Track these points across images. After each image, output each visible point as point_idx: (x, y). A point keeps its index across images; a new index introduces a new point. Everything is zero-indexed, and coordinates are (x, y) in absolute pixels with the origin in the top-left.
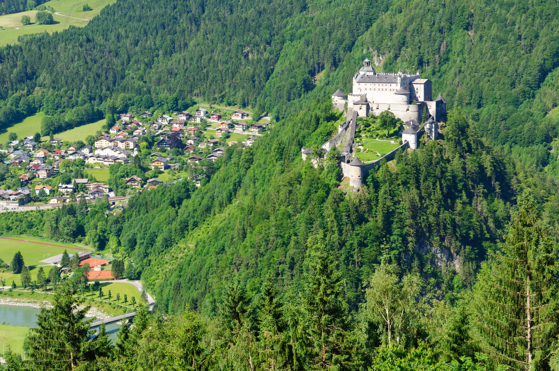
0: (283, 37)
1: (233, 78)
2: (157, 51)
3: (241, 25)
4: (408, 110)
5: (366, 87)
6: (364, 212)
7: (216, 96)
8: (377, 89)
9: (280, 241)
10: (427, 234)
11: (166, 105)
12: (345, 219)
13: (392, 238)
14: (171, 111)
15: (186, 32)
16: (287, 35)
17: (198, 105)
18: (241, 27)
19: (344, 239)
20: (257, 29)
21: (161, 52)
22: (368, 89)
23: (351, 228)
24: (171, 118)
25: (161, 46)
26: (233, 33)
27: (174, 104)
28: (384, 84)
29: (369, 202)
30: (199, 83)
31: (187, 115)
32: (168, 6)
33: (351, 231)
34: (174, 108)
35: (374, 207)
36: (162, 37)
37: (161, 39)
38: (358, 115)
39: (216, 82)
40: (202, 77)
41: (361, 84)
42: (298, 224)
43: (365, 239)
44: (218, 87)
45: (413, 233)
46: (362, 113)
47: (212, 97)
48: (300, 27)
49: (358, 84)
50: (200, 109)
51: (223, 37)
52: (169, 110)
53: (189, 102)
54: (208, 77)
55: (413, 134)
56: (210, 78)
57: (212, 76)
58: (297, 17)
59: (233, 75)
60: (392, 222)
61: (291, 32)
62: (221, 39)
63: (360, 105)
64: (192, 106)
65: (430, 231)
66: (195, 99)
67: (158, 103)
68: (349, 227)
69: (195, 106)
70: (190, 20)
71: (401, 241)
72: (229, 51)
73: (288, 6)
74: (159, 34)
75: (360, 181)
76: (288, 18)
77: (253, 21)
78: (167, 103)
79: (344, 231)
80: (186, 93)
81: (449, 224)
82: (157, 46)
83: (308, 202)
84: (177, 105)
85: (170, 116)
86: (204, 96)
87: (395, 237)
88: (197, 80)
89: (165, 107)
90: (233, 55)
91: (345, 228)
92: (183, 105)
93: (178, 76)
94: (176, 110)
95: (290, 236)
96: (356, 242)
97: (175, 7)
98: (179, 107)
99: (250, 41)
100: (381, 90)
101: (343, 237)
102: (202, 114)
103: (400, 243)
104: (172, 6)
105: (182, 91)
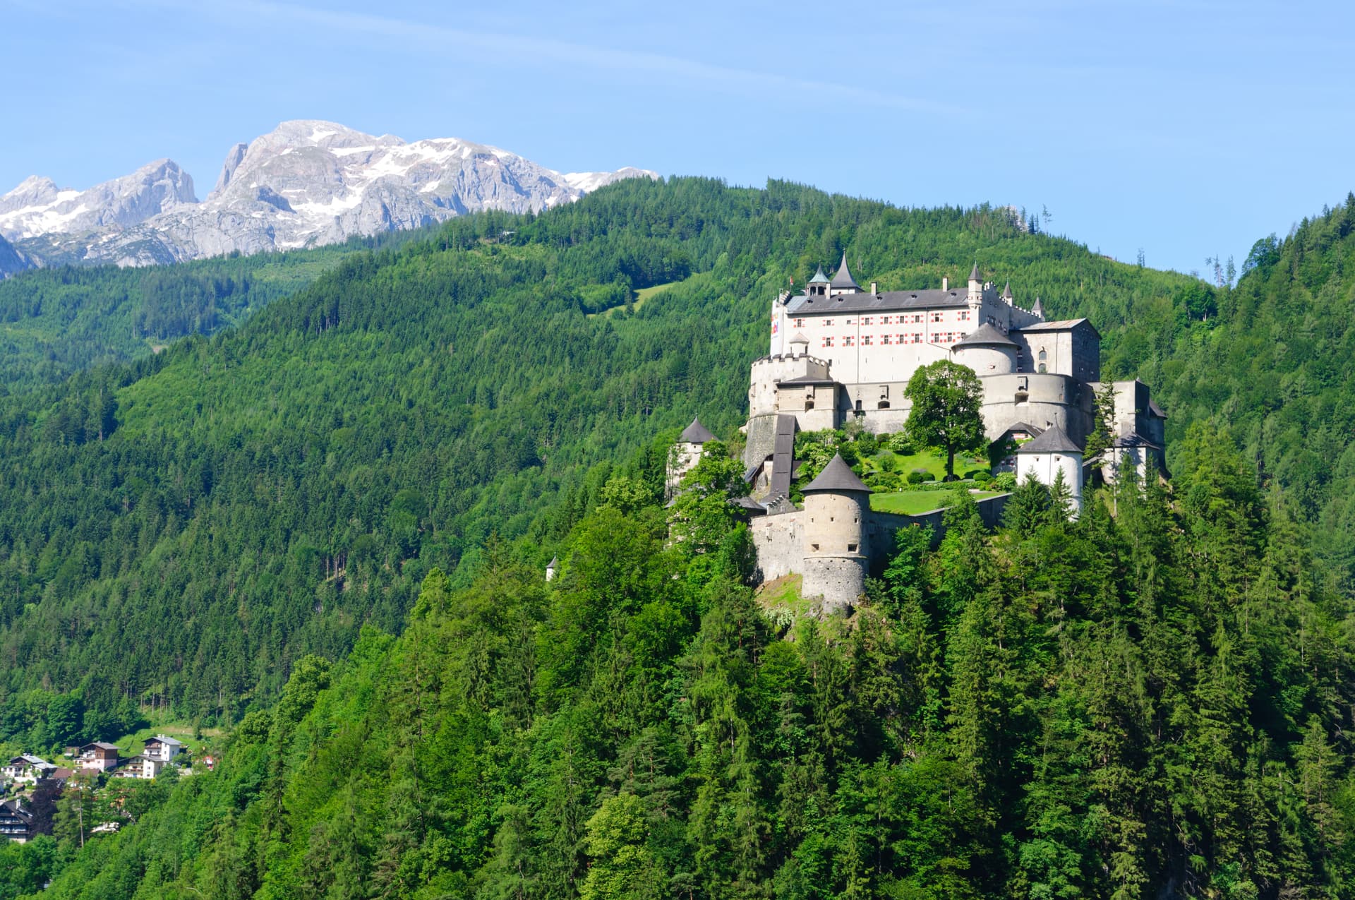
0: (459, 534)
1: (283, 644)
2: (36, 586)
3: (324, 499)
4: (1022, 398)
5: (829, 331)
6: (882, 711)
7: (222, 702)
8: (877, 340)
9: (436, 845)
10: (1197, 860)
11: (39, 725)
12: (787, 726)
13: (1028, 851)
14: (56, 746)
15: (142, 535)
16: (473, 530)
17: (153, 729)
18: (322, 504)
19: (789, 823)
20: (377, 510)
21: (50, 587)
22: (838, 341)
23: (820, 770)
24: (51, 766)
25: (53, 573)
26: (296, 523)
27: (69, 719)
28: (910, 316)
29: (904, 665)
30: (165, 658)
31: (110, 755)
32: (96, 478)
33: (823, 791)
34: (66, 734)
35: (931, 691)
36: (60, 546)
37: (56, 550)
38: (797, 429)
39: (224, 656)
40: (177, 640)
41: (807, 321)
42: (534, 765)
43: (898, 831)
44: (228, 668)
45: (1131, 839)
46: (819, 420)
47: (204, 705)
48: (515, 509)
49: (793, 322)
50: (159, 738)
51: (262, 532)
52: (49, 744)
53: (124, 718)
54: (197, 640)
55: (1065, 453)
56: (207, 641)
57: (212, 637)
58: (506, 482)
59: (285, 635)
60: (1027, 772)
61: (486, 518)
62: (254, 538)
63: (809, 390)
64: (133, 731)
65: (1208, 846)
66: (147, 712)
67: (13, 719)
68: (812, 767)
69: (144, 734)
70: (162, 505)
71: (1075, 872)
72: (279, 569)
73: (480, 455)
74: (53, 538)
75: (857, 569)
76: (479, 486)
77: (363, 490)
78: (45, 718)
79: (784, 787)
80: (116, 688)
81: (1291, 829)
82: (40, 572)
83: (590, 663)
84: (80, 726)
85: (51, 762)
86: (179, 703)
87: (1049, 849)
88: (160, 648)
89: (36, 733)
90: (291, 581)
91: (790, 773)
92: (100, 728)
93: (94, 638)
94: (72, 744)
95: (493, 830)
96: (850, 847)
97: (117, 482)
98: (85, 731)
99: (351, 541)
100: (894, 339)
101: (783, 815)
102: (165, 754)
103: (1072, 880)
104: (109, 477)
105: (104, 681)
